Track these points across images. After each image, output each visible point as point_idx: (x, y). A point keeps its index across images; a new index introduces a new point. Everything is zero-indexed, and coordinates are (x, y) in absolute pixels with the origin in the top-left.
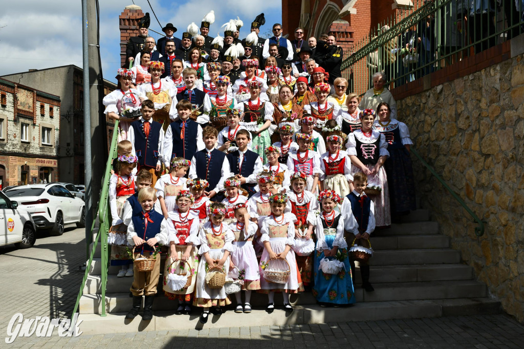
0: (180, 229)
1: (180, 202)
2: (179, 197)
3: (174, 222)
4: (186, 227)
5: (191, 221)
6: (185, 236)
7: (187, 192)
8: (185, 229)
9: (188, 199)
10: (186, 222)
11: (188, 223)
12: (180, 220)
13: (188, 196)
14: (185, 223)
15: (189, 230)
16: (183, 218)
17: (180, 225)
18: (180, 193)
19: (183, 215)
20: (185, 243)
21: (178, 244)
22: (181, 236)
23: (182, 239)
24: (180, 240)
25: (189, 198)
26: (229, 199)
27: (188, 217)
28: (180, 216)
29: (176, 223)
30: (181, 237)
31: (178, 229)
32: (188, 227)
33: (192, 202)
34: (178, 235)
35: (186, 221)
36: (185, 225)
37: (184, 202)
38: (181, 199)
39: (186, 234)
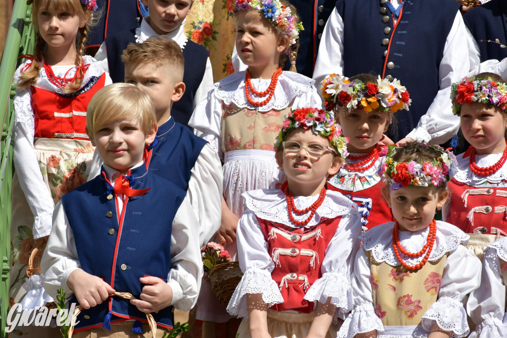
0: (288, 252)
1: (290, 153)
2: (286, 133)
3: (265, 226)
4: (314, 244)
5: (329, 225)
6: (303, 277)
7: (316, 115)
8: (305, 252)
9: (320, 140)
10: (313, 228)
11: (318, 232)
12: (291, 219)
13: (319, 128)
14: (307, 231)
15: (322, 255)
16: (300, 213)
17: (287, 236)
18: (292, 119)
19: (303, 202)
20: (305, 301)
21: (278, 307)
22: (288, 276)
23: (293, 290)
24: (286, 292)
25: (328, 136)
26: (473, 160)
27: (318, 211)
28: (291, 208)
29: (274, 231)
30: (289, 282)
31: (280, 251)
32: (321, 246)
33: (336, 155)
34: (277, 273)
35: (313, 223)
36: (305, 237)
37: (305, 152)
38: (293, 140)
39: (308, 270)
